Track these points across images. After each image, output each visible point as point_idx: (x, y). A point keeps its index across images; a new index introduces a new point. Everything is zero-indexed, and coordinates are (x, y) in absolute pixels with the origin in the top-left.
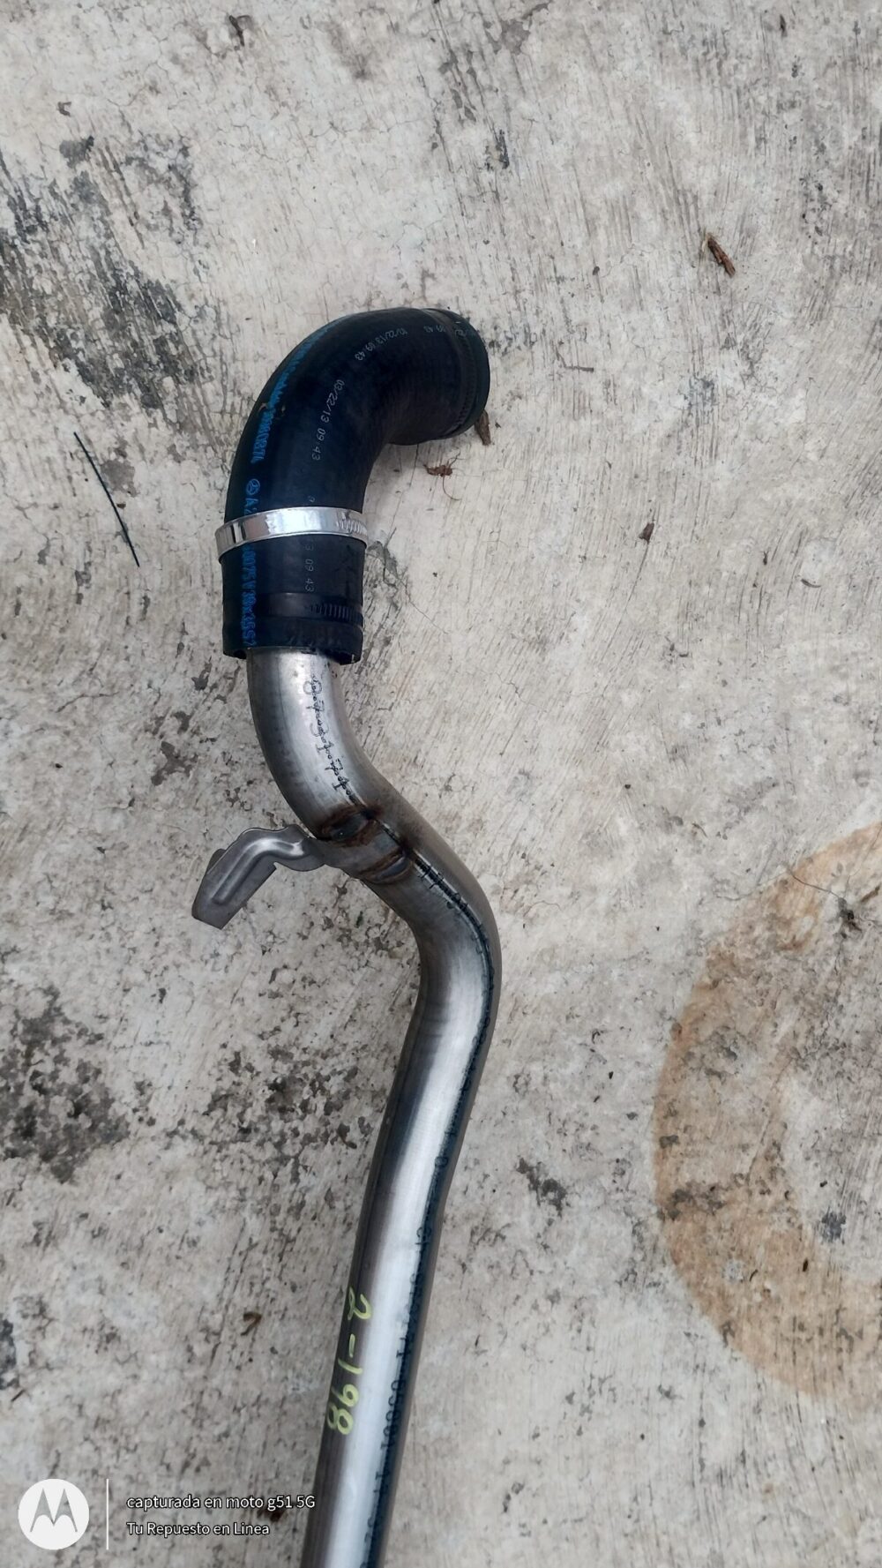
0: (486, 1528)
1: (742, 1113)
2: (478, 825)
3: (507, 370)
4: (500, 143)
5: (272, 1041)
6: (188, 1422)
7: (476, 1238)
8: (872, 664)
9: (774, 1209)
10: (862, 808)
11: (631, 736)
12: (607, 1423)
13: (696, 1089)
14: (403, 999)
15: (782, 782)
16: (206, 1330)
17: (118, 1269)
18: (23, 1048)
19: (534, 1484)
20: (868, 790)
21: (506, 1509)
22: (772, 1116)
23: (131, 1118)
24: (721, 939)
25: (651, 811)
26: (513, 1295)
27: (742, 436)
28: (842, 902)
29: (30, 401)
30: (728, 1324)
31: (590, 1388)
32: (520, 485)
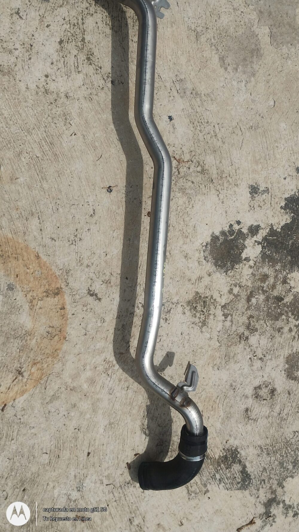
0: (98, 205)
1: (42, 317)
2: (120, 380)
3: (125, 479)
4: (131, 523)
7: (109, 281)
8: (24, 438)
9: (29, 291)
10: (22, 402)
11: (86, 408)
12: (69, 232)
13: (56, 322)
14: (133, 338)
15: (45, 404)
17: (185, 272)
18: (206, 320)
19: (87, 216)
20: (21, 407)
21: (94, 210)
22: (34, 317)
23: (186, 306)
24: (55, 362)
25: (79, 391)
26: (99, 267)
27: (69, 482)
28: (23, 376)
29: (212, 446)
30: (38, 259)
31: (75, 242)
32: (119, 457)
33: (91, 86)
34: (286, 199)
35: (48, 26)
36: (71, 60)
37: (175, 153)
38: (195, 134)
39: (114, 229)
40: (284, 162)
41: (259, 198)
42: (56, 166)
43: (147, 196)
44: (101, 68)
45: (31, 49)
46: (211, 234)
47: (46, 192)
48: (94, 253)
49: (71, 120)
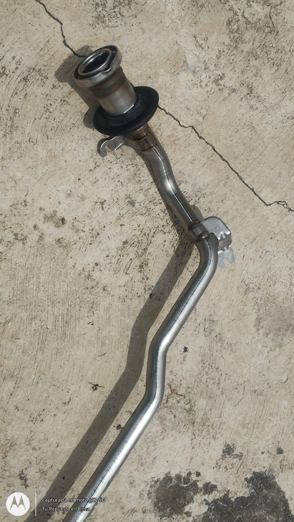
33: (130, 290)
34: (254, 473)
35: (121, 225)
36: (126, 261)
37: (173, 383)
38: (200, 374)
39: (78, 426)
40: (270, 437)
41: (230, 460)
42: (59, 344)
43: (126, 409)
44: (148, 279)
45: (96, 237)
46: (167, 472)
47: (37, 362)
48: (47, 439)
49: (96, 310)
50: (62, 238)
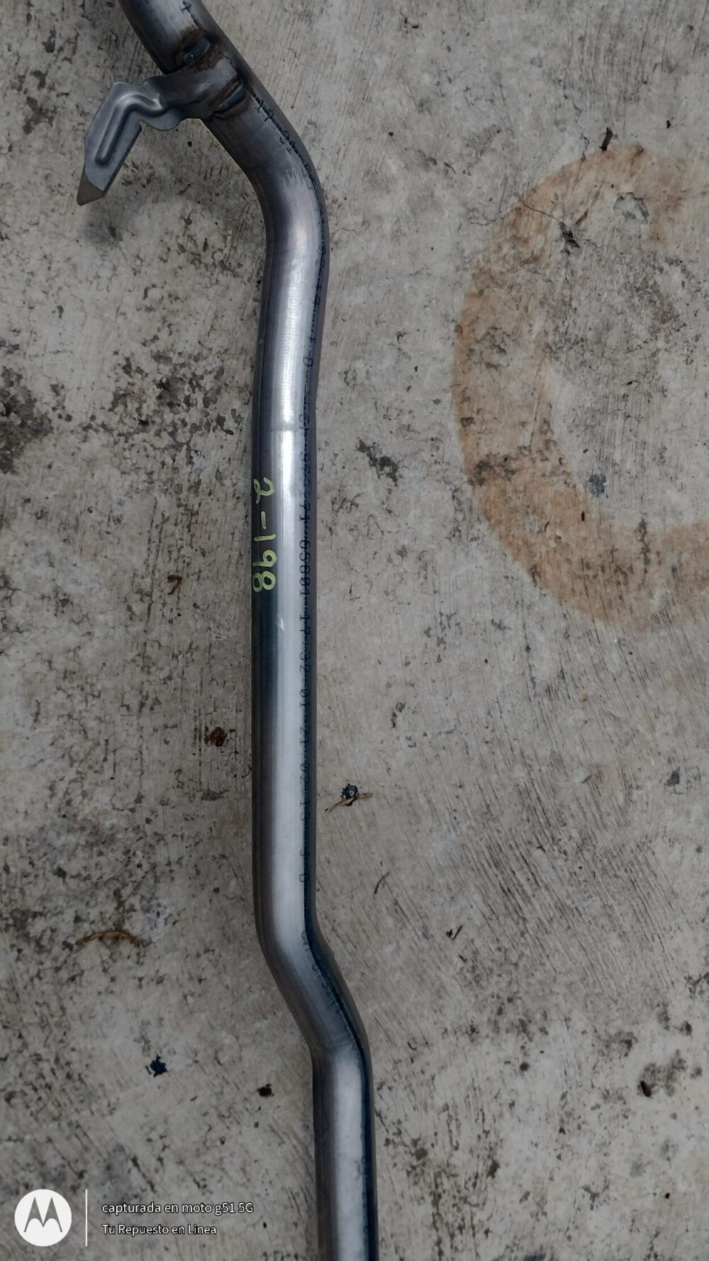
0: (382, 742)
1: (517, 397)
5: (153, 347)
6: (138, 669)
7: (336, 507)
8: (553, 35)
9: (553, 473)
10: (564, 149)
11: (387, 92)
12: (458, 651)
13: (480, 378)
14: (249, 310)
15: (503, 129)
16: (140, 592)
17: (61, 544)
19: (412, 703)
20: (567, 134)
21: (394, 725)
22: (539, 398)
23: (52, 415)
24: (480, 257)
25: (412, 153)
26: (372, 552)
28: (562, 225)
30: (535, 567)
31: (441, 623)
33: (414, 1081)
35: (526, 1195)
36: (467, 1134)
37: (134, 958)
38: (62, 1041)
42: (496, 833)
45: (562, 1121)
47: (519, 757)
48: (387, 593)
49: (462, 969)
50: (626, 1055)
